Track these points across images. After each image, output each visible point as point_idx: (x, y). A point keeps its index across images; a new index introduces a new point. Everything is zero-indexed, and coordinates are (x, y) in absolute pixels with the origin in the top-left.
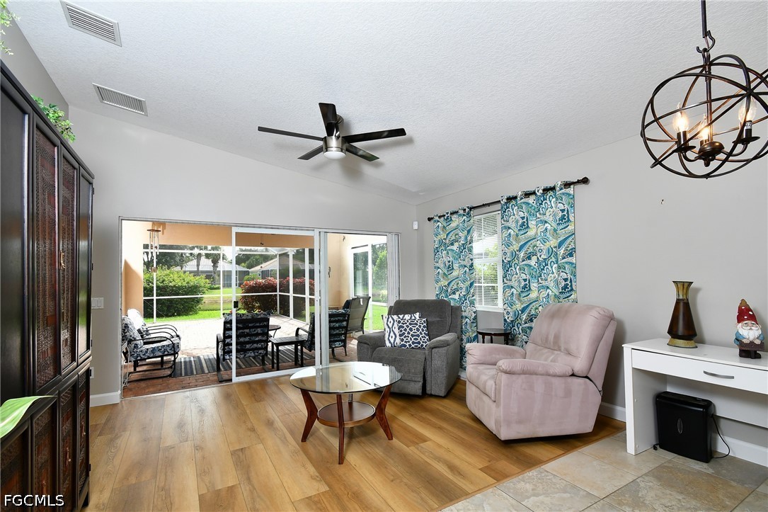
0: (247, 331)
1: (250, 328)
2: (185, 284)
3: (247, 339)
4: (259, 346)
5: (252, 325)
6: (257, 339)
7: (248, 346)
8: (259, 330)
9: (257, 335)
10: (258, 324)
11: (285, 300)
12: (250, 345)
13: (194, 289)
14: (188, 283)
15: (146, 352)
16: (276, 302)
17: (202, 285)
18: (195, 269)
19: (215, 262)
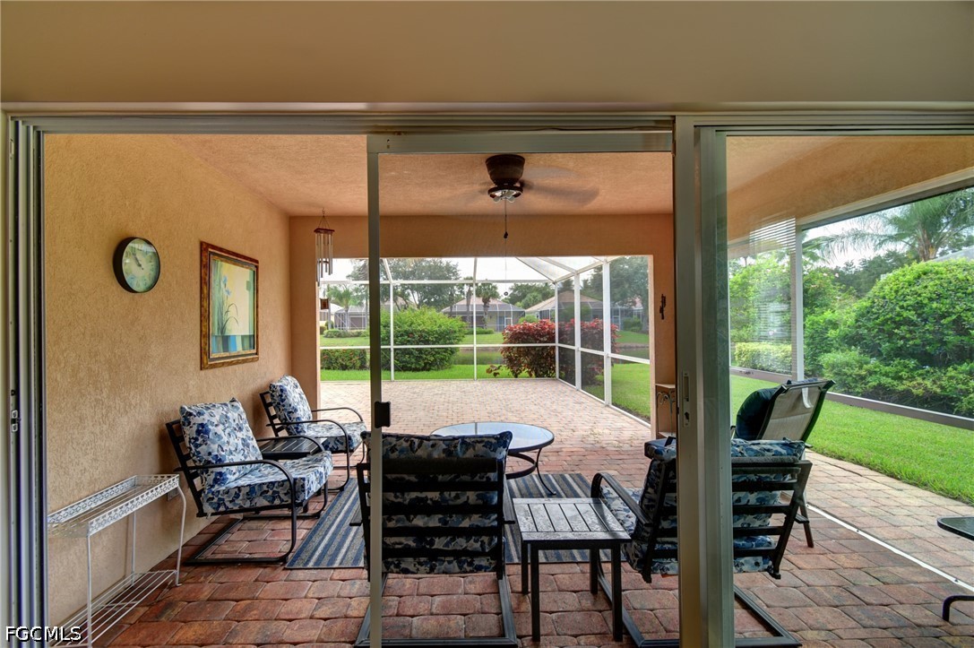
0: (434, 495)
1: (441, 487)
2: (436, 328)
3: (434, 522)
4: (474, 545)
5: (447, 478)
6: (466, 523)
7: (439, 543)
8: (471, 496)
9: (466, 510)
10: (466, 478)
11: (567, 357)
12: (444, 540)
13: (444, 336)
14: (440, 326)
15: (237, 496)
16: (554, 358)
17: (457, 329)
18: (465, 310)
19: (486, 301)
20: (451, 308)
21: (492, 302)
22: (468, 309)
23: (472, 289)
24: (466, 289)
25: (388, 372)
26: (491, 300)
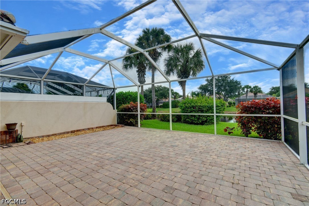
11: (292, 127)
18: (246, 98)
19: (255, 94)
20: (239, 98)
21: (259, 94)
22: (247, 98)
23: (248, 89)
24: (246, 90)
25: (167, 123)
26: (258, 93)
